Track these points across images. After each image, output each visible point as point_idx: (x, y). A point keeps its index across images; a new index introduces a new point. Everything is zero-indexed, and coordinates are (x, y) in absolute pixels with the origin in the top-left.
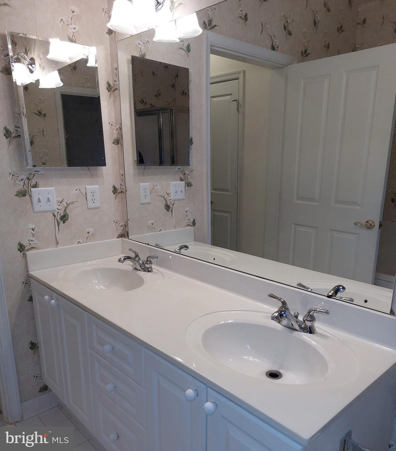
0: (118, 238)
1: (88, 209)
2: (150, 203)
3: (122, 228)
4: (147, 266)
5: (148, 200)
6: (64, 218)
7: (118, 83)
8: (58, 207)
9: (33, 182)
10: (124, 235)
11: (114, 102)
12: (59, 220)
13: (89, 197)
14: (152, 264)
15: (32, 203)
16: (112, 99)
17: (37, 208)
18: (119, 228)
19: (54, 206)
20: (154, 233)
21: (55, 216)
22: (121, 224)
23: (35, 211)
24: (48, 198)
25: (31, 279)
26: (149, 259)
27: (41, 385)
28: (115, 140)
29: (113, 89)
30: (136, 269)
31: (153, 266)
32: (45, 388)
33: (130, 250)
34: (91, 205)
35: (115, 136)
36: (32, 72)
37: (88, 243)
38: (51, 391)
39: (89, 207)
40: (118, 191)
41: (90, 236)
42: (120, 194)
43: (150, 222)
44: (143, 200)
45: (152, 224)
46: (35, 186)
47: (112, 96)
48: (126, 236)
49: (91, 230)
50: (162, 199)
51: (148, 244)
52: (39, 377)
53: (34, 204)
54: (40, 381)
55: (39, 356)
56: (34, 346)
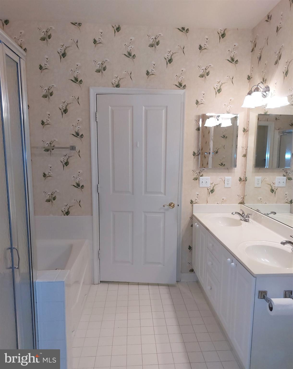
0: (239, 204)
1: (225, 188)
2: (260, 188)
3: (242, 199)
4: (246, 218)
5: (259, 186)
6: (212, 191)
7: (248, 128)
8: (210, 186)
9: (201, 174)
10: (242, 203)
11: (246, 136)
12: (210, 192)
13: (226, 182)
14: (249, 218)
15: (199, 184)
16: (245, 136)
17: (201, 186)
18: (240, 199)
19: (209, 185)
20: (261, 204)
21: (208, 190)
22: (241, 197)
23: (200, 187)
24: (202, 182)
25: (193, 217)
26: (248, 215)
27: (191, 268)
28: (244, 155)
29: (246, 131)
30: (241, 220)
31: (250, 219)
32: (192, 271)
33: (241, 210)
34: (226, 186)
35: (244, 153)
36: (218, 120)
37: (222, 204)
38: (195, 273)
39: (225, 187)
40: (242, 180)
41: (223, 201)
42: (243, 182)
43: (259, 198)
44: (256, 185)
45: (261, 199)
46: (202, 176)
47: (245, 134)
48: (243, 203)
49: (225, 198)
50: (269, 186)
51: (251, 208)
52: (190, 263)
53: (200, 183)
54: (191, 266)
55: (192, 254)
56: (190, 248)
